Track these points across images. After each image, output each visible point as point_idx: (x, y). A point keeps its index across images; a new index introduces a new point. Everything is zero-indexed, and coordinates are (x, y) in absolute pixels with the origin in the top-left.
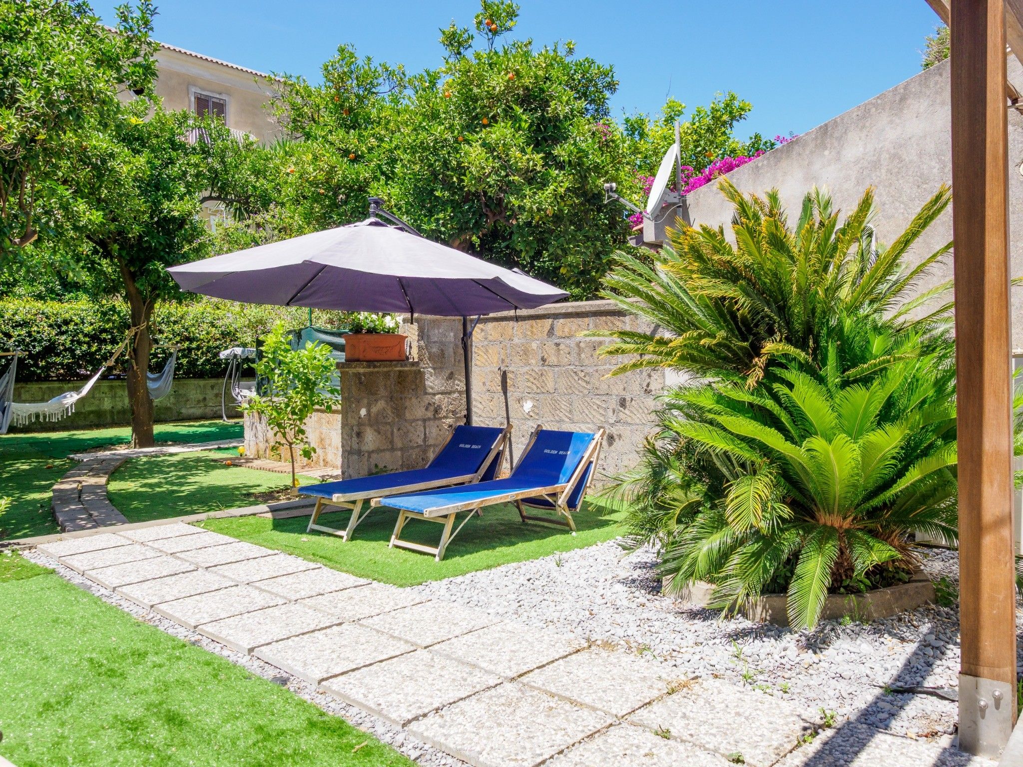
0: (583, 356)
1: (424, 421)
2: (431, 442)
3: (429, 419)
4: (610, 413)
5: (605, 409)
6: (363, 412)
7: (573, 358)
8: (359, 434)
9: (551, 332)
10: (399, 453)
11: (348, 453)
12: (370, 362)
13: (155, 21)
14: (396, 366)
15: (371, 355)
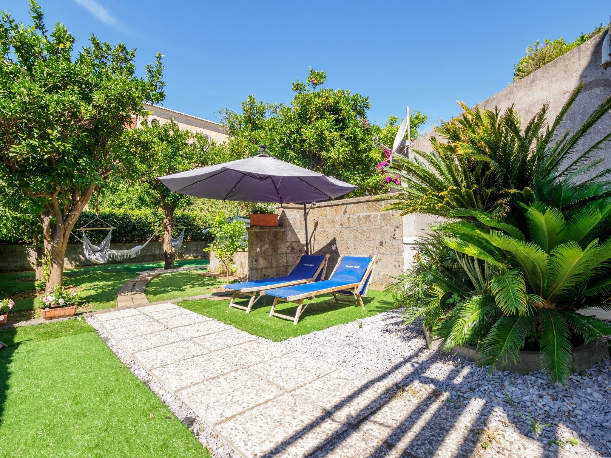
0: (361, 222)
1: (286, 254)
2: (290, 264)
3: (289, 253)
4: (375, 249)
5: (373, 247)
6: (258, 250)
7: (356, 223)
8: (256, 260)
9: (345, 212)
10: (275, 269)
11: (251, 269)
12: (261, 227)
13: (163, 72)
14: (273, 229)
15: (262, 223)
